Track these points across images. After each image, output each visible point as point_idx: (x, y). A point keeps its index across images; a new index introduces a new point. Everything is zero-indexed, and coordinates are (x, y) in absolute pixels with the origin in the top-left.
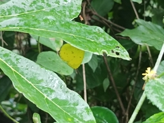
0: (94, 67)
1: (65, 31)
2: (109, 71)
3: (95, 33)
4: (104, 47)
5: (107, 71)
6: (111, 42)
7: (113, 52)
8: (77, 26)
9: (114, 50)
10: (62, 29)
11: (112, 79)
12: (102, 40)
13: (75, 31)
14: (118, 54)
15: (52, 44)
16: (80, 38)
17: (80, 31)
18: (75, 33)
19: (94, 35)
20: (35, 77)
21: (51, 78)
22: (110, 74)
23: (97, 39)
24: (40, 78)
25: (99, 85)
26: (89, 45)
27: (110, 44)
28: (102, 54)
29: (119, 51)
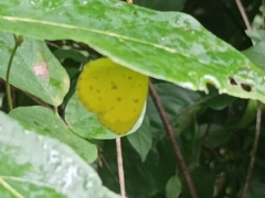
0: (143, 149)
1: (92, 25)
2: (181, 157)
3: (176, 30)
4: (207, 69)
5: (177, 157)
6: (225, 56)
7: (233, 82)
8: (122, 11)
9: (236, 77)
10: (83, 18)
11: (189, 179)
12: (197, 49)
13: (120, 25)
14: (247, 88)
15: (41, 89)
16: (135, 44)
17: (133, 26)
18: (120, 31)
19: (174, 36)
20: (5, 157)
21: (53, 160)
22: (183, 164)
23: (185, 47)
24: (21, 160)
25: (154, 193)
26: (164, 61)
27: (221, 62)
28: (203, 88)
29: (249, 82)
